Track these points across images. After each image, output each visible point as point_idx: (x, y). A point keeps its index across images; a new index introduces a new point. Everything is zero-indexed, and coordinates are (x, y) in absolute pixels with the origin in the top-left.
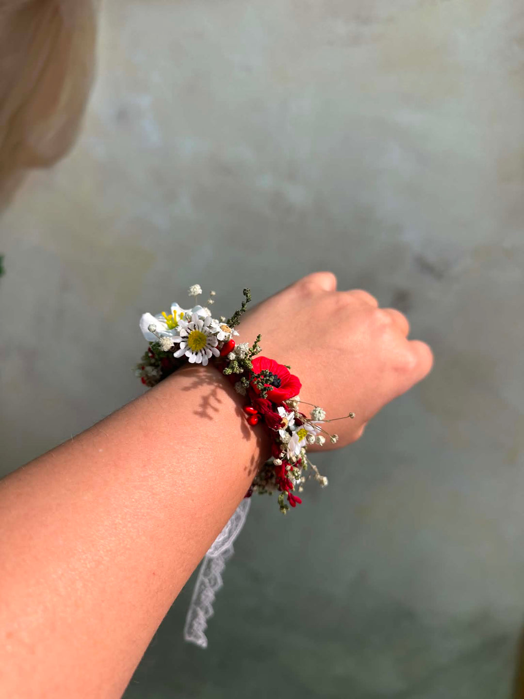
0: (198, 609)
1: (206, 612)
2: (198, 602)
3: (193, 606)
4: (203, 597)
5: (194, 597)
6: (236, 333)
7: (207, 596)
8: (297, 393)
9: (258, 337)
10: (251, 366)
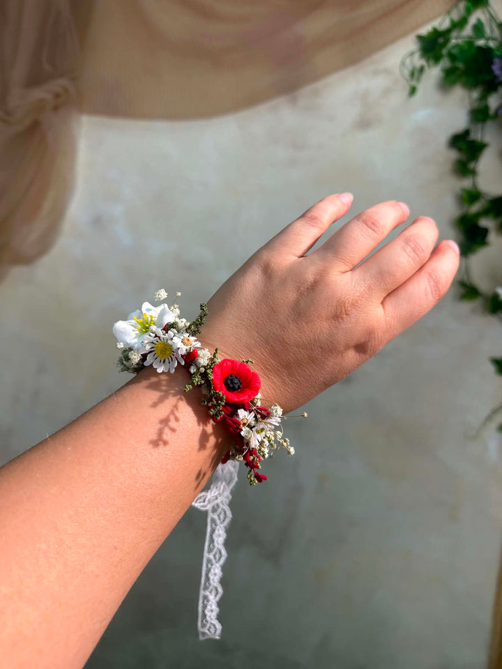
1: (217, 594)
2: (207, 585)
4: (211, 577)
5: (203, 580)
7: (215, 574)
8: (257, 392)
10: (211, 377)
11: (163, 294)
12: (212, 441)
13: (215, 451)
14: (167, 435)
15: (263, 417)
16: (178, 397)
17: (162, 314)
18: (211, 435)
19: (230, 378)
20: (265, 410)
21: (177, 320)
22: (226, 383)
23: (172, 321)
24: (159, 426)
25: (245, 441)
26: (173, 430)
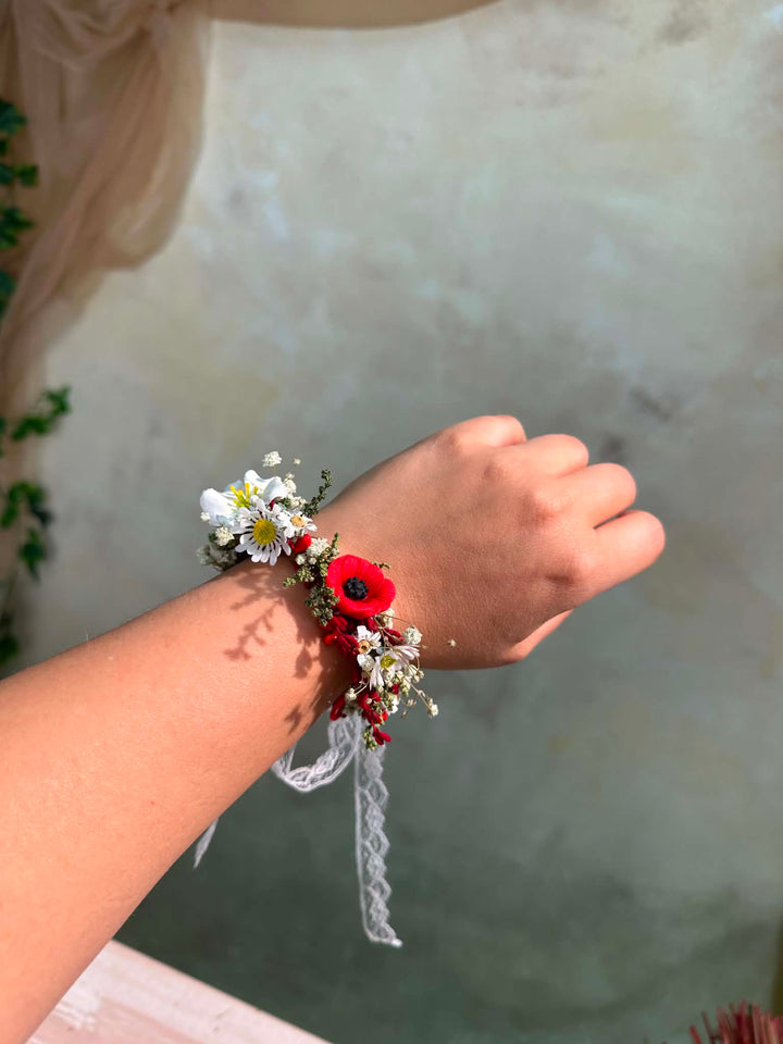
0: (370, 889)
1: (382, 892)
2: (367, 879)
3: (362, 887)
4: (371, 870)
5: (360, 871)
6: (313, 528)
7: (376, 867)
8: (388, 606)
9: (336, 536)
10: (324, 573)
11: (274, 459)
12: (316, 669)
13: (320, 685)
14: (251, 647)
15: (394, 643)
16: (277, 599)
17: (271, 487)
18: (316, 659)
19: (352, 581)
20: (398, 635)
21: (291, 497)
22: (345, 588)
23: (283, 496)
24: (243, 633)
25: (363, 676)
26: (261, 642)
